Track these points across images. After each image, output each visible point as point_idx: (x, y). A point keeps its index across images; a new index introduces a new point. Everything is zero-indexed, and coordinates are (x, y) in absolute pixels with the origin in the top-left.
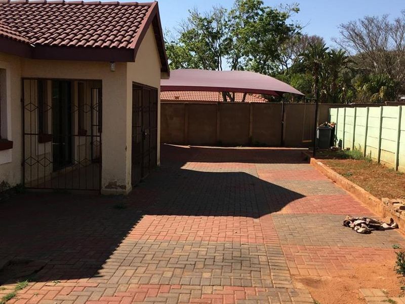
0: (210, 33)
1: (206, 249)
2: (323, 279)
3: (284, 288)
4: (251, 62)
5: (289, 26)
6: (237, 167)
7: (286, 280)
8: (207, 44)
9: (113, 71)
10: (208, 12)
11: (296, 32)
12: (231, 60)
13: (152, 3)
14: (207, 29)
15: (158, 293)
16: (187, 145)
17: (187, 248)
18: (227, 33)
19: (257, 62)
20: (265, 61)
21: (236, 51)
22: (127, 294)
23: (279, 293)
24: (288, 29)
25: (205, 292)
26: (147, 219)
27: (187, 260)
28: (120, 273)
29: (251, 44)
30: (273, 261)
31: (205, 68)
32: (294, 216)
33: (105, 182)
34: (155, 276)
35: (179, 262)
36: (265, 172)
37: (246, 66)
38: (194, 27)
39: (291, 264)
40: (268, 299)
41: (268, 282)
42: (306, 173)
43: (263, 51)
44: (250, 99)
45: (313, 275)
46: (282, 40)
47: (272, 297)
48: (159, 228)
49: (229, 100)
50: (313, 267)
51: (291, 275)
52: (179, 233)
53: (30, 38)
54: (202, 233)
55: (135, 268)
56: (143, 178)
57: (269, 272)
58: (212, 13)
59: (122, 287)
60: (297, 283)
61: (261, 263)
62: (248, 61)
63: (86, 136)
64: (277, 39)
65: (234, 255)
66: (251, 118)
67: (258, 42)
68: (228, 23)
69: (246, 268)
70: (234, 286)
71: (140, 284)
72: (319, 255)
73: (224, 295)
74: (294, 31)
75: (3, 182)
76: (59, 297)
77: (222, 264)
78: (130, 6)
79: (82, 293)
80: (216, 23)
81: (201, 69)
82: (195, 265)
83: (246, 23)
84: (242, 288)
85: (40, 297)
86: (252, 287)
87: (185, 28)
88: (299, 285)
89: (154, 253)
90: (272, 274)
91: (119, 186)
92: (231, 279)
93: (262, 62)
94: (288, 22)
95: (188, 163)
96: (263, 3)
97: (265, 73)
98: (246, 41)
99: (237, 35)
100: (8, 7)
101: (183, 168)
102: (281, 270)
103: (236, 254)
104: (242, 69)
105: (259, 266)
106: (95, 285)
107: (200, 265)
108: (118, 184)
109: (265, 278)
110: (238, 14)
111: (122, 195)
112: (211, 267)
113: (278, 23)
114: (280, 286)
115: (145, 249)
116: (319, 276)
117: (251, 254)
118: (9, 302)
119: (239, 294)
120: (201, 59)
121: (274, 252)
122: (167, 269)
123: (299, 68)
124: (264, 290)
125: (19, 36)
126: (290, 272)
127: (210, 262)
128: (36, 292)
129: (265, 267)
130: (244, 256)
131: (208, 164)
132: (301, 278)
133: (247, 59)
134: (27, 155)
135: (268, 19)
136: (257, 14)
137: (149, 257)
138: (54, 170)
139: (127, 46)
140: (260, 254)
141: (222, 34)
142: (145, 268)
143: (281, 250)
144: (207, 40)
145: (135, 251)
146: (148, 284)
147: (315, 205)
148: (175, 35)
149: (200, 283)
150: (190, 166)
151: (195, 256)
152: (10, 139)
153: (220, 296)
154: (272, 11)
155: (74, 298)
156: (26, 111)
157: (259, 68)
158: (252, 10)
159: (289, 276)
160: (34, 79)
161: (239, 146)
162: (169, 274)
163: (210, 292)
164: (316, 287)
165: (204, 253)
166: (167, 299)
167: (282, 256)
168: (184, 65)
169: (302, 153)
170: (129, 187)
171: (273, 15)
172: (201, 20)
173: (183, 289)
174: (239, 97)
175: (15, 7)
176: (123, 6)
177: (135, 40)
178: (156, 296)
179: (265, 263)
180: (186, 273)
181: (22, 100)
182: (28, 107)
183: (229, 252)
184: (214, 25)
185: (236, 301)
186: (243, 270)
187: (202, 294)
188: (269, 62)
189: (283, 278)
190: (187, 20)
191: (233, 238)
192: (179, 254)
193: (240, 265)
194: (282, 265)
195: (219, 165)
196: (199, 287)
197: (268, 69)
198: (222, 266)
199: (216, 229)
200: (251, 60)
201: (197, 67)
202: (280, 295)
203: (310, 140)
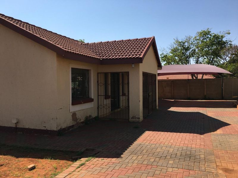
0: (184, 48)
1: (173, 149)
2: (235, 169)
3: (211, 172)
4: (205, 60)
5: (225, 41)
6: (197, 110)
7: (213, 168)
8: (183, 53)
9: (133, 68)
10: (183, 39)
11: (229, 44)
12: (195, 59)
13: (152, 37)
14: (183, 46)
15: (145, 169)
16: (173, 100)
17: (164, 148)
18: (193, 47)
19: (209, 60)
20: (213, 59)
21: (198, 55)
22: (132, 168)
23: (208, 175)
24: (225, 43)
25: (169, 171)
26: (147, 133)
27: (163, 154)
28: (130, 157)
29: (205, 51)
30: (208, 158)
31: (182, 64)
32: (224, 135)
33: (131, 116)
34: (146, 160)
35: (158, 155)
36: (211, 112)
37: (203, 62)
38: (177, 46)
39: (217, 160)
40: (202, 177)
41: (203, 168)
42: (234, 113)
43: (212, 54)
44: (205, 77)
45: (230, 167)
46: (222, 48)
47: (204, 177)
48: (152, 138)
49: (194, 78)
50: (230, 162)
51: (217, 166)
52: (161, 141)
53: (100, 57)
54: (173, 141)
55: (137, 156)
56: (149, 115)
57: (204, 163)
58: (185, 39)
59: (130, 164)
60: (219, 170)
61: (201, 158)
62: (204, 59)
63: (126, 96)
64: (219, 48)
65: (187, 153)
66: (205, 86)
67: (209, 50)
68: (193, 42)
69: (192, 160)
70: (184, 169)
71: (138, 164)
72: (235, 157)
73: (178, 173)
74: (228, 43)
75: (90, 115)
76: (102, 166)
77: (180, 157)
78: (142, 40)
79: (112, 166)
80: (187, 43)
81: (180, 64)
82: (166, 157)
83: (202, 42)
84: (188, 171)
85: (94, 165)
86: (194, 170)
87: (172, 47)
88: (220, 172)
89: (147, 149)
90: (206, 164)
91: (137, 118)
92: (183, 165)
93: (211, 59)
94: (224, 39)
95: (172, 108)
96: (211, 32)
97: (213, 65)
98: (203, 50)
99: (198, 48)
100: (94, 45)
101: (169, 110)
102: (211, 162)
103: (188, 153)
104: (201, 63)
105: (199, 160)
106: (118, 162)
107: (168, 157)
108: (136, 117)
109: (202, 166)
110: (198, 38)
111: (138, 122)
112: (174, 158)
113: (219, 40)
114: (210, 171)
115: (144, 147)
116: (233, 167)
117: (196, 153)
118: (82, 166)
119: (186, 173)
120: (180, 60)
121: (209, 153)
122: (152, 158)
123: (232, 61)
124: (200, 172)
125: (96, 56)
126: (216, 164)
127: (174, 156)
128: (93, 163)
129: (203, 160)
130: (192, 154)
131: (182, 108)
132: (222, 167)
133: (203, 59)
134: (100, 104)
135: (214, 39)
136: (208, 37)
137: (145, 151)
138: (111, 110)
139: (139, 56)
140: (201, 154)
141: (190, 48)
142: (142, 156)
143: (213, 152)
144: (183, 51)
145: (139, 148)
146: (142, 164)
147: (236, 130)
148: (167, 50)
149: (167, 166)
150: (172, 109)
151: (167, 152)
152: (93, 98)
153: (176, 174)
154: (216, 35)
155: (108, 167)
156: (99, 86)
157: (210, 62)
158: (205, 36)
159: (215, 166)
160: (103, 73)
161: (199, 100)
162: (152, 160)
163: (171, 171)
164: (230, 173)
165: (172, 151)
166: (149, 172)
167: (214, 155)
168: (172, 63)
169: (233, 103)
170: (141, 118)
171: (216, 37)
172: (180, 43)
173: (158, 168)
174: (200, 77)
175: (97, 45)
176: (139, 40)
177: (142, 54)
178: (145, 170)
179: (203, 159)
180: (161, 160)
181: (98, 82)
182: (100, 84)
183: (185, 152)
184: (186, 44)
185: (184, 176)
186: (191, 161)
187: (167, 171)
188: (215, 59)
189: (212, 167)
190: (173, 44)
191: (188, 144)
192: (159, 151)
193: (189, 158)
194: (213, 160)
195: (187, 109)
196: (166, 168)
197: (215, 62)
198: (180, 158)
199: (180, 140)
200: (205, 59)
201: (178, 64)
202: (208, 176)
203: (236, 96)
